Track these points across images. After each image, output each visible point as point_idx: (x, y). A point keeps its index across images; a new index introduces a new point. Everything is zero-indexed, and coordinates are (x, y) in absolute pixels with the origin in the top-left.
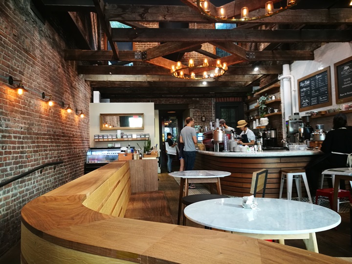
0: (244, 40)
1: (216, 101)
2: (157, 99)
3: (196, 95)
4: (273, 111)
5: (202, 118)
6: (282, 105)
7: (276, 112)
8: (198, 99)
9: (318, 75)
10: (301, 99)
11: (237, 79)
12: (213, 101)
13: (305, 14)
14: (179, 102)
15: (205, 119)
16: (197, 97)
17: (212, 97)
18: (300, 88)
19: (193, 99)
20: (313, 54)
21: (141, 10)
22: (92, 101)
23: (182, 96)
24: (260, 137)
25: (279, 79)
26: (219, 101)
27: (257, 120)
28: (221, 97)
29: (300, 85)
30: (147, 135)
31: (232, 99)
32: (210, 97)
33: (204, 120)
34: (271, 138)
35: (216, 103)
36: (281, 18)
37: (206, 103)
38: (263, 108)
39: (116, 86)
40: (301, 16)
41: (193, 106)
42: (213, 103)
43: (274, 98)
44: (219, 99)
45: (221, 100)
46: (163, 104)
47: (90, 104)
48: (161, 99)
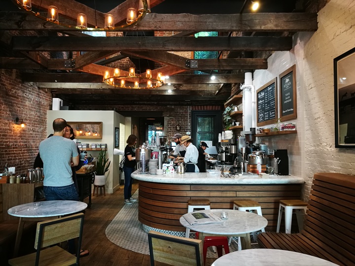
0: (161, 49)
1: (193, 109)
2: (129, 106)
3: (171, 103)
4: (235, 124)
5: (176, 127)
6: (243, 117)
7: (237, 125)
8: (173, 107)
9: (269, 86)
10: (258, 112)
11: (200, 87)
12: (189, 110)
13: (210, 20)
14: (152, 109)
15: (180, 128)
16: (172, 105)
17: (188, 105)
18: (258, 100)
19: (168, 106)
20: (267, 63)
21: (18, 18)
22: (51, 109)
23: (156, 103)
24: (222, 152)
25: (241, 88)
26: (195, 109)
27: (223, 132)
28: (198, 106)
29: (258, 96)
30: (103, 146)
31: (209, 108)
32: (186, 105)
33: (178, 129)
34: (231, 154)
35: (192, 112)
36: (181, 25)
37: (181, 111)
38: (227, 120)
39: (77, 93)
40: (206, 22)
41: (167, 114)
42: (189, 111)
43: (236, 110)
44: (195, 108)
45: (198, 108)
46: (135, 112)
47: (48, 112)
48: (134, 106)
